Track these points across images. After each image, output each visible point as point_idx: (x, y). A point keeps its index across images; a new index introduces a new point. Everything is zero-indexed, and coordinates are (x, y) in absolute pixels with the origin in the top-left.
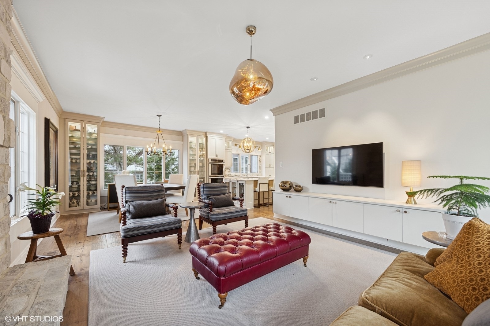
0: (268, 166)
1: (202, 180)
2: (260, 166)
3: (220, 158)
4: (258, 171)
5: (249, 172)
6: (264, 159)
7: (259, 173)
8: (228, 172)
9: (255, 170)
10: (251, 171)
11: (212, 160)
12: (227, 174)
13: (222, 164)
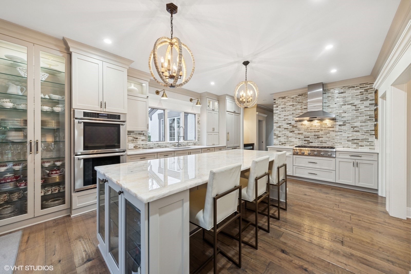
0: (211, 130)
1: (58, 164)
2: (199, 130)
3: (111, 109)
4: (195, 138)
5: (182, 140)
6: (204, 119)
7: (197, 141)
8: (142, 140)
9: (191, 136)
10: (185, 138)
11: (86, 114)
12: (139, 145)
13: (119, 125)
